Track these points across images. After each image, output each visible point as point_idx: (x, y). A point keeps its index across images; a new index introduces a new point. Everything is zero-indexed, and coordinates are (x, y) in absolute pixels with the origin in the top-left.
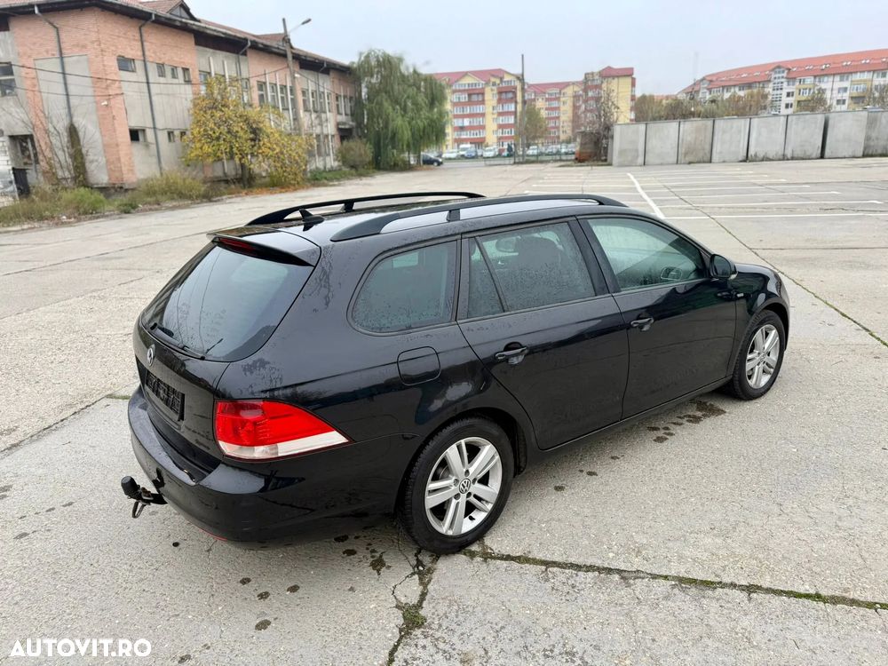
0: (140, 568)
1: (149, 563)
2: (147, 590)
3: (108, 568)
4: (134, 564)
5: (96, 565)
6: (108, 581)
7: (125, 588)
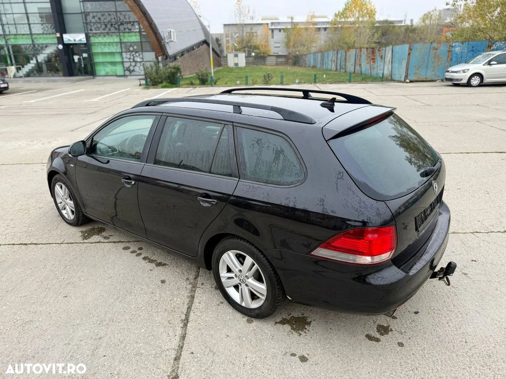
0: (446, 317)
1: (438, 315)
2: (453, 305)
3: (459, 332)
4: (445, 322)
5: (464, 340)
6: (466, 325)
7: (461, 314)
